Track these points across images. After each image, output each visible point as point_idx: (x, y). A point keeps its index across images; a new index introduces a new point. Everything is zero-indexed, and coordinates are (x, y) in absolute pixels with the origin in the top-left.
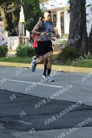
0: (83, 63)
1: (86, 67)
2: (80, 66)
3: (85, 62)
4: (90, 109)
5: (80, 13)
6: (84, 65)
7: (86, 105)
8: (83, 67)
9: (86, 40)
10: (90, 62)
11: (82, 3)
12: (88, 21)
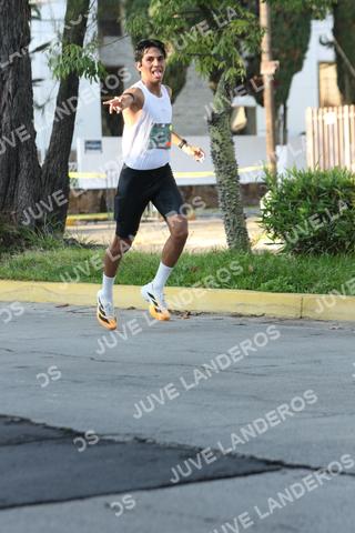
0: (22, 266)
1: (36, 280)
2: (14, 278)
3: (33, 262)
4: (53, 439)
5: (10, 75)
6: (26, 273)
7: (37, 425)
8: (23, 279)
9: (32, 177)
10: (49, 262)
11: (16, 36)
12: (41, 107)
